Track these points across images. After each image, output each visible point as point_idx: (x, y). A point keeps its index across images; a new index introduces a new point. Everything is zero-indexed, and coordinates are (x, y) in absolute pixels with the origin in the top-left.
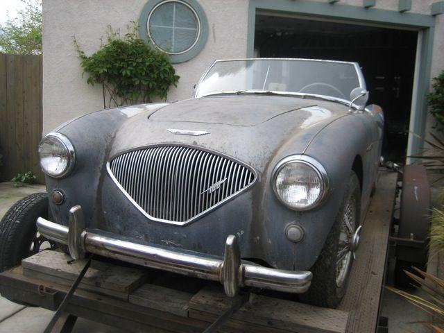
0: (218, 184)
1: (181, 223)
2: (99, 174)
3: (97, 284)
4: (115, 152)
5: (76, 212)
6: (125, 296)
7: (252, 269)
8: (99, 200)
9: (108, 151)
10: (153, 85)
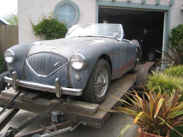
0: (57, 64)
1: (46, 76)
2: (24, 62)
3: (23, 98)
4: (29, 55)
5: (15, 73)
6: (31, 101)
7: (64, 88)
8: (24, 71)
9: (27, 55)
10: (59, 35)
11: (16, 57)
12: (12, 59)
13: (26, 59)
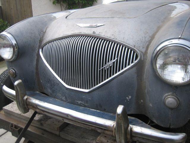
0: (111, 63)
1: (87, 91)
2: (36, 57)
3: (42, 124)
4: (45, 42)
5: (18, 84)
8: (37, 73)
9: (41, 41)
11: (19, 48)
12: (12, 52)
13: (41, 50)
